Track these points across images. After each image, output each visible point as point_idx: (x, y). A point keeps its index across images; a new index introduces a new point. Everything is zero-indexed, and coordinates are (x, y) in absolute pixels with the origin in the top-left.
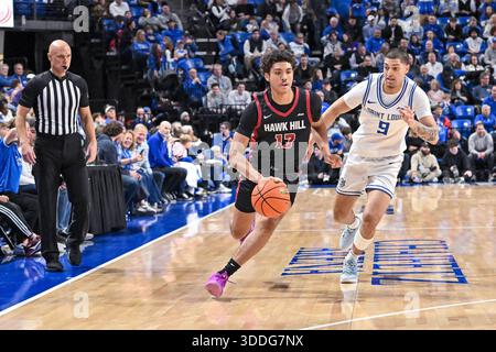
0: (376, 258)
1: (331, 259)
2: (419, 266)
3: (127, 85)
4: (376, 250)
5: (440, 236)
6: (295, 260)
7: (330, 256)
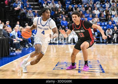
0: (79, 65)
1: (67, 65)
2: (92, 67)
3: (11, 15)
4: (80, 63)
5: (97, 59)
6: (57, 65)
7: (66, 64)
